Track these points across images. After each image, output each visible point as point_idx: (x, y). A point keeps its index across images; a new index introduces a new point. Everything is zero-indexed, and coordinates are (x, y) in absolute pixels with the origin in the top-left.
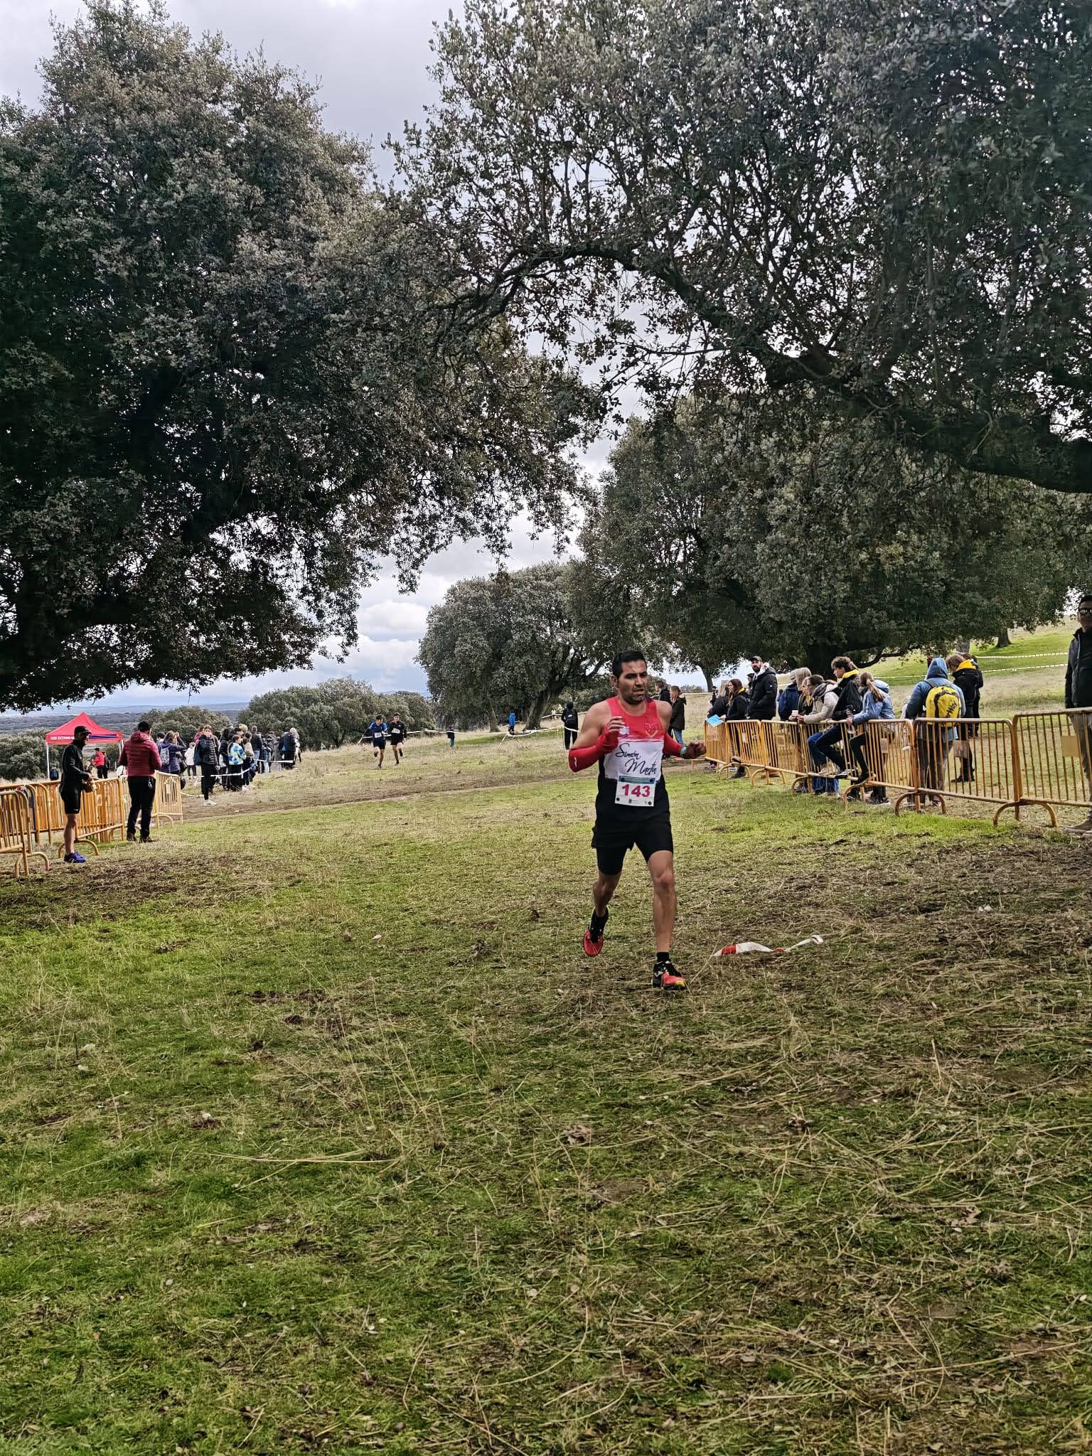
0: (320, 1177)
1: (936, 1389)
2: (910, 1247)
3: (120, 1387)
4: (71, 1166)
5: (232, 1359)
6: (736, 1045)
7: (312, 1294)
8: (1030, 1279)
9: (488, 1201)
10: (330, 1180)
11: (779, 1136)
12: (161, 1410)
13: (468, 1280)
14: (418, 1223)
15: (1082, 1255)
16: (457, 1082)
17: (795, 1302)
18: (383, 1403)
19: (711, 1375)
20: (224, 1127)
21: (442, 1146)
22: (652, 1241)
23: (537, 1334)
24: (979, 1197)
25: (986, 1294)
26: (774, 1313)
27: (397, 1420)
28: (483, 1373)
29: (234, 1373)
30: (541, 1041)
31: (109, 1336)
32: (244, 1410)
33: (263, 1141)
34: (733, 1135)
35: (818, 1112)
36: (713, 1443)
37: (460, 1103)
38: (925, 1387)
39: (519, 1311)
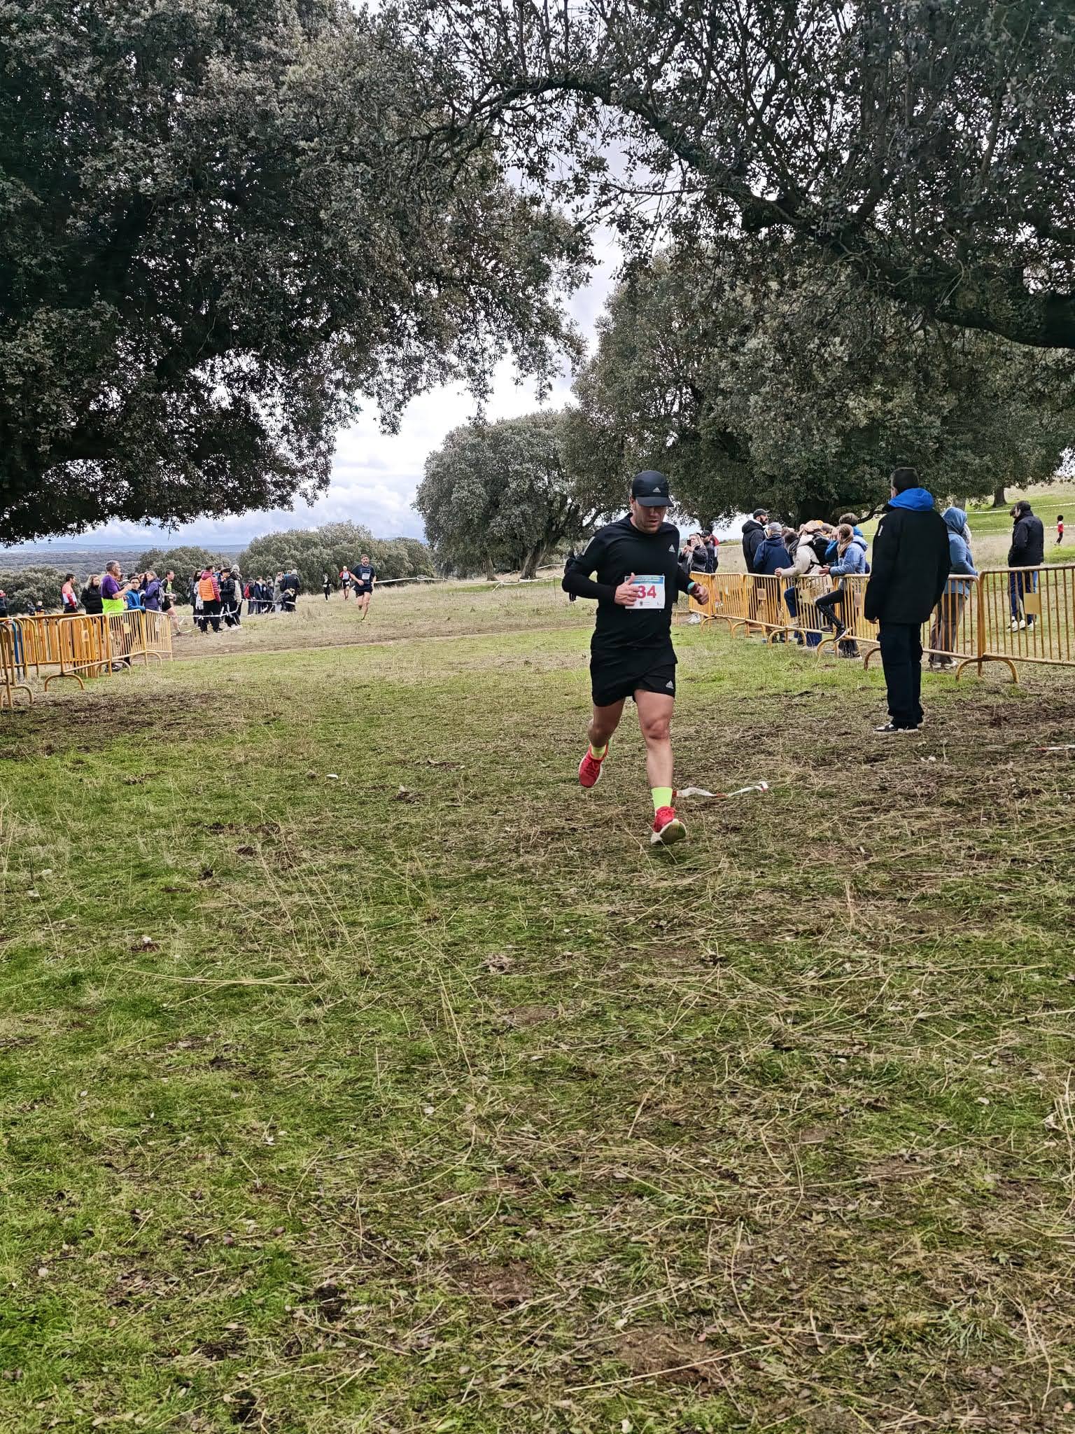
0: (246, 999)
1: (792, 1207)
2: (794, 1076)
3: (19, 1188)
4: (9, 984)
5: (132, 1166)
6: (665, 883)
7: (218, 1107)
8: (902, 1108)
9: (403, 1024)
10: (256, 1002)
11: (690, 970)
12: (56, 1211)
13: (370, 1097)
14: (332, 1043)
15: (953, 1087)
16: (394, 913)
17: (676, 1124)
18: (270, 1208)
19: (583, 1190)
20: (161, 950)
21: (366, 973)
22: (552, 1064)
23: (426, 1148)
24: (869, 1031)
25: (856, 1121)
26: (654, 1133)
27: (277, 1224)
28: (368, 1182)
29: (131, 1178)
30: (481, 876)
31: (17, 1142)
32: (134, 1212)
33: (197, 964)
34: (645, 967)
35: (732, 947)
36: (571, 1251)
37: (393, 932)
38: (782, 1205)
39: (413, 1126)
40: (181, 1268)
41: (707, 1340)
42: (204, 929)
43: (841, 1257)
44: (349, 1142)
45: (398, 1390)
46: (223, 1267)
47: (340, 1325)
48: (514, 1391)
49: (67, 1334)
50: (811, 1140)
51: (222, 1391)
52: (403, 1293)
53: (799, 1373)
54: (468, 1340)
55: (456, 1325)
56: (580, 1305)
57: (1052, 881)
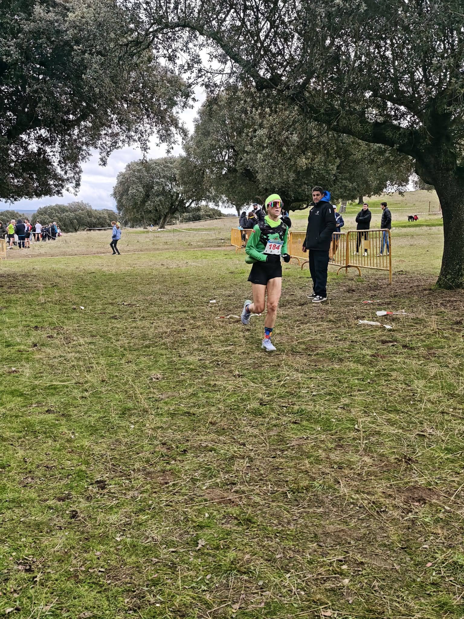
0: (58, 390)
1: (264, 453)
2: (267, 413)
5: (21, 445)
6: (220, 349)
7: (52, 426)
8: (305, 423)
9: (120, 398)
10: (61, 391)
11: (230, 379)
13: (109, 422)
14: (93, 405)
16: (113, 360)
17: (224, 429)
18: (75, 457)
19: (191, 449)
20: (20, 373)
21: (104, 381)
23: (132, 438)
24: (295, 399)
25: (288, 427)
26: (216, 432)
27: (78, 462)
28: (111, 449)
29: (21, 449)
30: (148, 347)
32: (24, 459)
33: (36, 378)
34: (213, 378)
35: (246, 371)
36: (187, 468)
37: (114, 367)
38: (261, 453)
39: (127, 431)
40: (45, 476)
41: (234, 492)
42: (37, 366)
43: (281, 467)
44: (102, 437)
45: (128, 509)
46: (61, 475)
47: (106, 491)
48: (168, 507)
49: (6, 495)
50: (271, 433)
51: (66, 510)
52: (127, 481)
53: (265, 500)
54: (152, 494)
55: (147, 489)
56: (191, 483)
57: (366, 349)
